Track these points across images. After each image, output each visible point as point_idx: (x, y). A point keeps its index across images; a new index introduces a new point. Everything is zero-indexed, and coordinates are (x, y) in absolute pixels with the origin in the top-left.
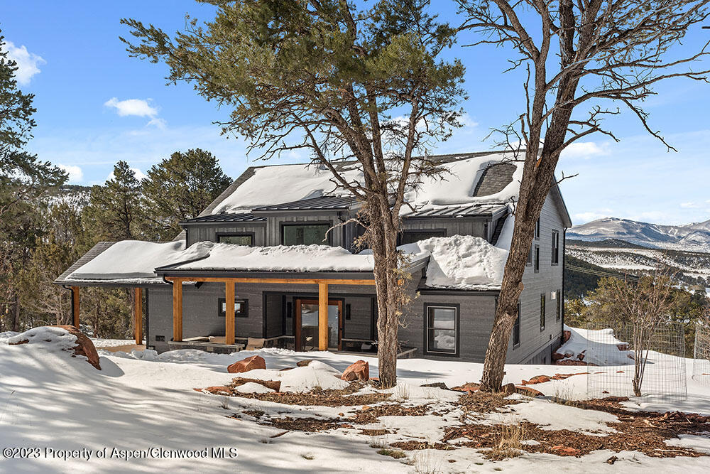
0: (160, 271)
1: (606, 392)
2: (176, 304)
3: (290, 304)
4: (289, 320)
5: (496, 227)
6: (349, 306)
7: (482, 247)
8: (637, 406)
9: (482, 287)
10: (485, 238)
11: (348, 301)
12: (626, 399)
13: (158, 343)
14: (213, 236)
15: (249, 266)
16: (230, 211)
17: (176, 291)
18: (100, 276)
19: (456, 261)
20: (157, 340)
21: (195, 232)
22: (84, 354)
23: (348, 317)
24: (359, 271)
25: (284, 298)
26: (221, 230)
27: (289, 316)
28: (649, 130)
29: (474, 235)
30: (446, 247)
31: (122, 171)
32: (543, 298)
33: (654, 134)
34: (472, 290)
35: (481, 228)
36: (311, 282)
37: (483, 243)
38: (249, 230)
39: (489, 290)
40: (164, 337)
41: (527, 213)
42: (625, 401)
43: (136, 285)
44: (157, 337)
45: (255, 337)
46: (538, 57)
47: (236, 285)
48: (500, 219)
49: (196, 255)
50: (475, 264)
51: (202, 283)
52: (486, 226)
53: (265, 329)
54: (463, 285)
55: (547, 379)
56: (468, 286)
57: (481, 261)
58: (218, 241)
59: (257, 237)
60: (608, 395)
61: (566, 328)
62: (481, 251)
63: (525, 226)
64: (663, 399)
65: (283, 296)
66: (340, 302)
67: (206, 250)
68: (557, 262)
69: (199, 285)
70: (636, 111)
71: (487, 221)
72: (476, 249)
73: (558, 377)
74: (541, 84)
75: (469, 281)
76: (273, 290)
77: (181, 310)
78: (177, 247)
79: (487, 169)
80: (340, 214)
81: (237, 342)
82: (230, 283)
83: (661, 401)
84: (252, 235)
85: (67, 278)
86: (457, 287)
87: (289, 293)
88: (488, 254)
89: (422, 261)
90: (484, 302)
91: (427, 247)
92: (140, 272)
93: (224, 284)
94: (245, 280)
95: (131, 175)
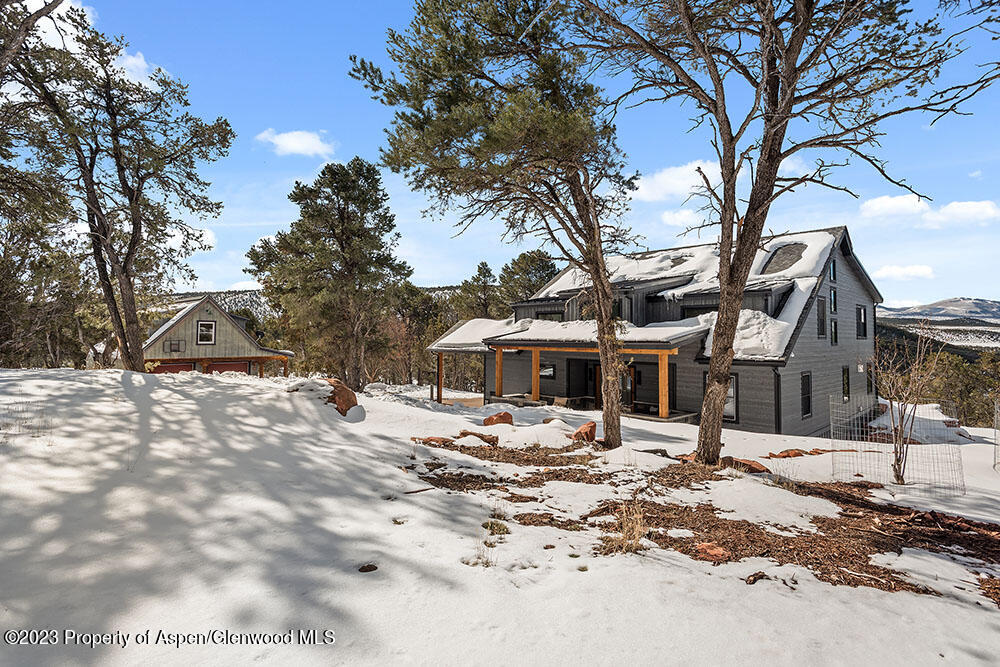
0: (487, 342)
1: (858, 475)
2: (498, 367)
3: (591, 369)
4: (591, 383)
5: (781, 301)
6: (640, 373)
7: (761, 319)
8: (890, 498)
9: (759, 357)
10: (765, 310)
11: (639, 368)
12: (880, 487)
14: (534, 314)
15: (548, 337)
16: (551, 295)
17: (498, 357)
18: (454, 345)
20: (491, 395)
21: (521, 312)
22: (335, 403)
23: (639, 382)
25: (587, 365)
26: (539, 310)
27: (591, 379)
28: (889, 179)
29: (754, 309)
31: (484, 270)
32: (846, 371)
33: (897, 184)
34: (749, 361)
35: (761, 303)
37: (763, 316)
38: (560, 309)
39: (766, 361)
41: (731, 275)
42: (877, 488)
44: (491, 392)
45: (560, 396)
46: (715, 106)
47: (541, 352)
48: (784, 294)
49: (519, 329)
50: (752, 336)
51: (522, 351)
52: (766, 300)
53: (568, 389)
55: (799, 453)
57: (759, 333)
58: (538, 318)
59: (565, 314)
60: (860, 479)
61: (881, 400)
62: (759, 323)
63: (730, 289)
64: (925, 491)
65: (586, 362)
66: (632, 369)
67: (528, 325)
68: (865, 335)
69: (519, 352)
70: (869, 160)
71: (766, 295)
72: (754, 321)
73: (816, 452)
74: (727, 137)
75: (745, 351)
76: (575, 357)
77: (501, 371)
78: (508, 323)
79: (776, 251)
80: (626, 293)
81: (541, 399)
82: (535, 351)
83: (923, 494)
84: (562, 313)
85: (434, 347)
87: (591, 360)
88: (767, 327)
89: (702, 332)
90: (763, 372)
91: (706, 321)
93: (531, 352)
94: (546, 349)
95: (488, 271)
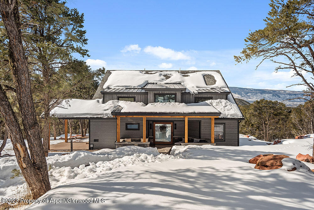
0: (113, 113)
2: (119, 127)
3: (151, 124)
6: (176, 124)
7: (229, 103)
9: (236, 117)
11: (175, 122)
13: (95, 142)
14: (116, 98)
17: (119, 121)
19: (223, 108)
20: (94, 141)
21: (107, 96)
23: (175, 129)
24: (205, 113)
25: (149, 122)
26: (120, 96)
27: (151, 129)
29: (224, 99)
30: (217, 103)
34: (233, 118)
35: (225, 97)
36: (182, 117)
38: (133, 95)
39: (238, 118)
40: (98, 140)
43: (87, 118)
44: (94, 140)
50: (230, 109)
52: (227, 96)
54: (229, 117)
56: (231, 117)
57: (232, 108)
58: (119, 100)
59: (136, 98)
62: (230, 105)
66: (172, 123)
71: (227, 94)
72: (227, 104)
78: (98, 102)
79: (204, 76)
82: (145, 118)
84: (134, 98)
86: (227, 117)
88: (232, 106)
90: (234, 122)
92: (89, 113)
